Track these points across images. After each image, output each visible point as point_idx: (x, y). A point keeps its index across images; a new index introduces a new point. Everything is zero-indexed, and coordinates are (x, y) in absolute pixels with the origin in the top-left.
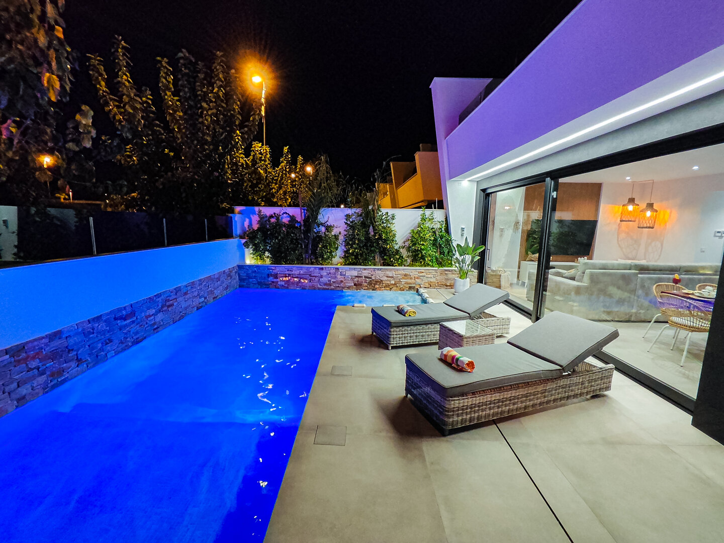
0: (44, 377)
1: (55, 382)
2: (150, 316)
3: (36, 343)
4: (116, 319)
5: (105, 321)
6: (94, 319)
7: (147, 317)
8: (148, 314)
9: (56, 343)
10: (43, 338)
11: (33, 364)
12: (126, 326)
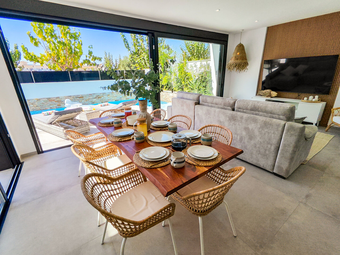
0: (56, 105)
1: (58, 107)
2: (90, 99)
3: (53, 98)
4: (76, 97)
5: (73, 97)
6: (69, 96)
7: (89, 99)
8: (89, 98)
9: (58, 99)
10: (55, 97)
11: (53, 102)
12: (80, 100)
